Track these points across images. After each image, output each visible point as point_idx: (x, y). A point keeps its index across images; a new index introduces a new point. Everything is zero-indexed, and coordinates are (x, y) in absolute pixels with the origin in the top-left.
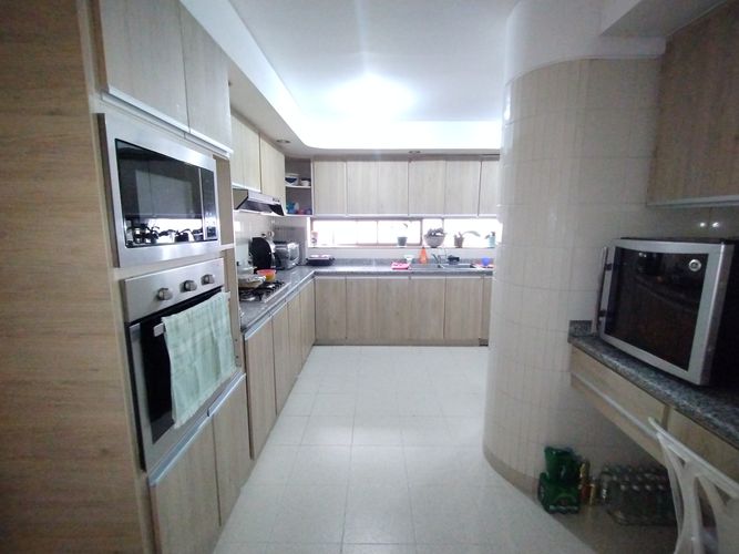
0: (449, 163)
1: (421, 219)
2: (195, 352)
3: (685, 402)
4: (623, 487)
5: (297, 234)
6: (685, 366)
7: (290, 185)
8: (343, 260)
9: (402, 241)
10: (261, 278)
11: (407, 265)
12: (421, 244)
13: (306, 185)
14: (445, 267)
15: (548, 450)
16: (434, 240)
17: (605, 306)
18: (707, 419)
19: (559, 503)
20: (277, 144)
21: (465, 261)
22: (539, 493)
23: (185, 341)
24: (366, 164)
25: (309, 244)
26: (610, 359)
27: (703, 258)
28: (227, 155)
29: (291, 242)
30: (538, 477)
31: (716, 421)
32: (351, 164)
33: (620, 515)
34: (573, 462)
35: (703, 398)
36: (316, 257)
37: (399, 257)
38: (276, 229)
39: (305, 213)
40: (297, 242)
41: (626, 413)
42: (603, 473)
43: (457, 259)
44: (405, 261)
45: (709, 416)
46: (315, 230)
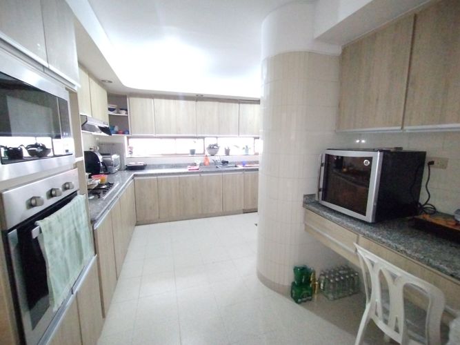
0: (221, 104)
1: (203, 138)
2: (64, 246)
3: (368, 232)
4: (331, 281)
5: (117, 149)
6: (364, 214)
7: (111, 113)
8: (153, 165)
9: (193, 152)
10: (96, 181)
11: (197, 167)
12: (204, 153)
13: (123, 113)
14: (221, 168)
15: (295, 269)
16: (213, 151)
17: (321, 186)
18: (379, 239)
19: (303, 297)
20: (101, 83)
21: (231, 163)
22: (292, 294)
23: (57, 238)
24: (167, 101)
25: (127, 155)
26: (328, 214)
27: (370, 159)
28: (76, 88)
29: (113, 154)
30: (290, 285)
31: (384, 240)
32: (157, 101)
33: (331, 296)
34: (307, 273)
35: (374, 229)
36: (133, 164)
37: (191, 162)
38: (100, 144)
39: (124, 133)
40: (118, 154)
41: (337, 241)
42: (321, 275)
43: (227, 162)
44: (195, 165)
45: (380, 237)
46: (130, 145)
